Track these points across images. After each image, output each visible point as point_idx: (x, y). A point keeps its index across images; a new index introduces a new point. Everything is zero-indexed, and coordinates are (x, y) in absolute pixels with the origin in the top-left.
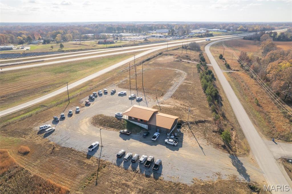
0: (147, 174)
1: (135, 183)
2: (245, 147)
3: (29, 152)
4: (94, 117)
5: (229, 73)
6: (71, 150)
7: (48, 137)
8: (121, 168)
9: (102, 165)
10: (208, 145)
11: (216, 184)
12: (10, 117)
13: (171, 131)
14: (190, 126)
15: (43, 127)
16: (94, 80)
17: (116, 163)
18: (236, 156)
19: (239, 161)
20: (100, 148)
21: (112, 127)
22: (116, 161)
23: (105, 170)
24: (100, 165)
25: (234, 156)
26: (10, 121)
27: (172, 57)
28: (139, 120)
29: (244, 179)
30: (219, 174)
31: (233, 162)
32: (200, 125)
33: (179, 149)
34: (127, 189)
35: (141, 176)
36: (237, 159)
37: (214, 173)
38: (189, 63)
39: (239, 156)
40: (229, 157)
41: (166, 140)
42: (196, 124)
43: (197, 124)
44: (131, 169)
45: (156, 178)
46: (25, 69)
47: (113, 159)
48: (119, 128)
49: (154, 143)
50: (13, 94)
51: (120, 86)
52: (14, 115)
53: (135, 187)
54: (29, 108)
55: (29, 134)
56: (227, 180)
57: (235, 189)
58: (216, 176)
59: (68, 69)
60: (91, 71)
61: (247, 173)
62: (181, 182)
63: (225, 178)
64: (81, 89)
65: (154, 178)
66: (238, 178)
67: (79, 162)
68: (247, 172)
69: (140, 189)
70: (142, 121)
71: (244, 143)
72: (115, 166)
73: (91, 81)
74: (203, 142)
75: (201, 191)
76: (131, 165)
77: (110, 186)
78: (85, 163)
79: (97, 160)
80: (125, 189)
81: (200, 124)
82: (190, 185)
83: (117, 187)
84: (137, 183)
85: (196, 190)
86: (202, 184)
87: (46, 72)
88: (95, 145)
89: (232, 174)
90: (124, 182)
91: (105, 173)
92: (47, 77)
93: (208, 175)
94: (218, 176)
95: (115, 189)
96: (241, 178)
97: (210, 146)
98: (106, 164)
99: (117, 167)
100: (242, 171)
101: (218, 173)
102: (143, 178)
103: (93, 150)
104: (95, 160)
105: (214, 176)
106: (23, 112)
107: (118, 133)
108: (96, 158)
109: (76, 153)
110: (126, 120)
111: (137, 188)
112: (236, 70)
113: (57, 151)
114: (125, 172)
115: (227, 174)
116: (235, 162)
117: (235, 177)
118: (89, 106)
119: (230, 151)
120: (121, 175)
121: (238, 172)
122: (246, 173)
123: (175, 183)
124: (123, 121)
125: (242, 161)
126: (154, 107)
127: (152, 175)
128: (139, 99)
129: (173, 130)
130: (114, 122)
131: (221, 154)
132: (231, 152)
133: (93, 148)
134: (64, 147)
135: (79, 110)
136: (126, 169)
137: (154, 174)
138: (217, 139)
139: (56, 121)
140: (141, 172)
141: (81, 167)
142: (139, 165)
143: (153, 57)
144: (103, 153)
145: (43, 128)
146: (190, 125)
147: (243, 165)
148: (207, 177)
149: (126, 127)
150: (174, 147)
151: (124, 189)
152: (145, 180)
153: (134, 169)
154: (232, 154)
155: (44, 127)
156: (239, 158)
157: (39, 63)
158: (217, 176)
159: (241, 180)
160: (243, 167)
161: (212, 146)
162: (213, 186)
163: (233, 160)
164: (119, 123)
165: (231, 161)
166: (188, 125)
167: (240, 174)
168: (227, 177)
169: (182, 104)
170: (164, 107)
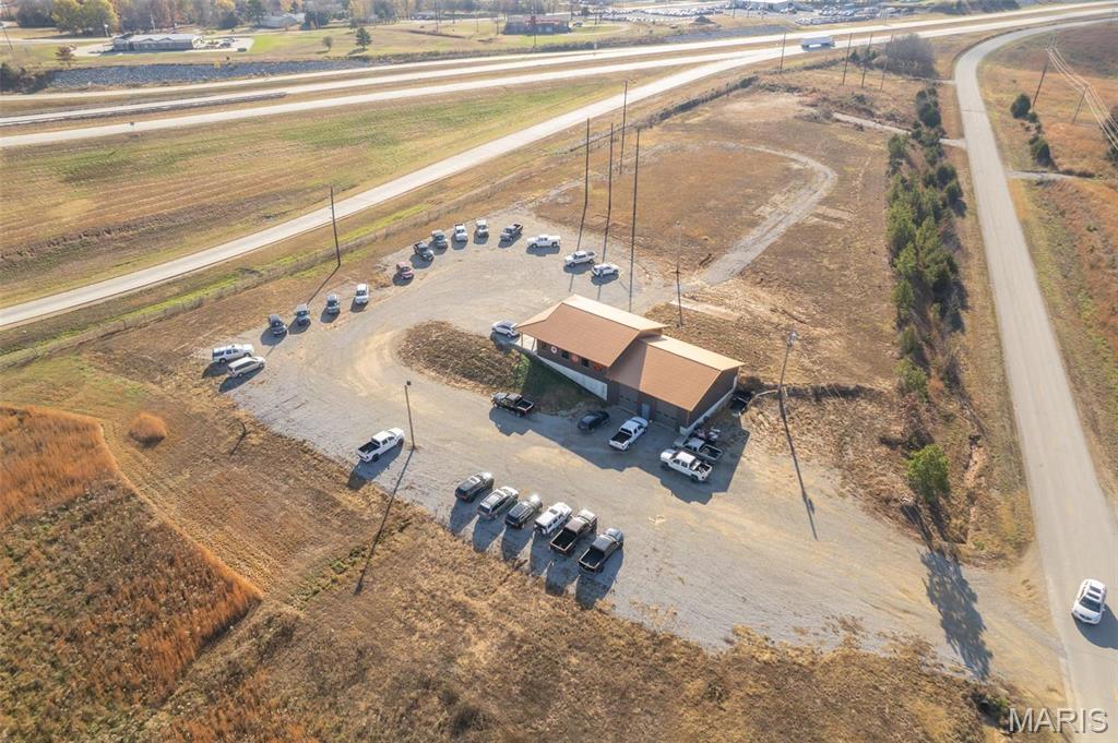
0: (553, 580)
1: (502, 609)
2: (1008, 525)
3: (162, 438)
4: (412, 328)
5: (1040, 183)
6: (301, 449)
7: (232, 392)
8: (464, 542)
9: (395, 518)
10: (842, 495)
11: (827, 668)
12: (133, 302)
13: (701, 420)
14: (785, 406)
15: (222, 353)
16: (453, 182)
17: (448, 519)
18: (956, 560)
19: (965, 583)
20: (404, 453)
21: (471, 377)
22: (450, 511)
23: (401, 540)
24: (390, 521)
25: (948, 558)
26: (129, 318)
27: (794, 99)
28: (575, 359)
29: (963, 662)
30: (851, 626)
31: (931, 581)
32: (830, 408)
33: (711, 496)
34: (465, 626)
35: (529, 583)
36: (958, 572)
37: (833, 617)
38: (861, 128)
39: (968, 562)
40: (924, 562)
41: (666, 455)
42: (813, 399)
43: (818, 400)
44: (498, 549)
45: (584, 601)
46: (212, 127)
47: (440, 504)
48: (494, 382)
49: (617, 460)
50: (159, 218)
51: (543, 214)
52: (148, 299)
53: (496, 624)
54: (200, 275)
55: (176, 374)
56: (883, 655)
57: (903, 699)
58: (836, 632)
59: (364, 134)
60: (449, 145)
61: (983, 643)
62: (678, 632)
63: (874, 647)
64: (397, 215)
65: (578, 599)
66: (934, 658)
67: (319, 496)
68: (985, 637)
69: (511, 635)
70: (585, 365)
71: (1013, 510)
72: (441, 532)
73: (440, 186)
74: (821, 479)
75: (751, 682)
76: (502, 535)
77: (404, 604)
78: (337, 504)
79: (384, 497)
80: (458, 625)
81: (830, 403)
82: (711, 653)
83: (430, 614)
84: (505, 610)
85: (733, 677)
86: (766, 657)
87: (284, 139)
88: (385, 442)
89: (911, 633)
90: (460, 597)
91: (397, 554)
92: (284, 161)
93: (803, 623)
94: (845, 633)
95: (421, 620)
96: (948, 657)
97: (850, 499)
98: (411, 518)
99: (449, 535)
100: (964, 627)
101: (850, 622)
102: (536, 593)
103: (376, 458)
104: (375, 498)
105: (830, 629)
106: (175, 289)
107: (487, 404)
108: (381, 492)
109: (316, 462)
110: (528, 355)
111: (501, 629)
112: (1078, 171)
113: (253, 445)
114: (473, 559)
115: (888, 632)
116: (942, 584)
117: (920, 648)
118: (407, 284)
119: (935, 535)
120: (455, 567)
121: (943, 631)
122: (977, 639)
123: (654, 635)
124: (517, 357)
125: (972, 586)
126: (655, 310)
127: (572, 589)
128: (605, 272)
129: (708, 414)
130: (481, 359)
131: (889, 540)
132: (938, 540)
133: (379, 451)
134: (280, 436)
135: (367, 296)
136: (480, 547)
137: (582, 584)
138: (889, 474)
139: (274, 334)
140: (533, 568)
141: (322, 516)
142: (531, 541)
143: (713, 97)
144: (409, 475)
145: (225, 356)
146: (789, 402)
147: (975, 606)
148: (796, 630)
149: (521, 381)
150: (694, 486)
151: (451, 623)
152: (542, 603)
153: (508, 554)
154: (941, 551)
155: (229, 352)
156: (967, 572)
157: (267, 105)
158: (842, 632)
159: (946, 664)
160: (973, 610)
161: (859, 503)
162: (812, 672)
163: (934, 574)
164: (500, 364)
165: (927, 579)
166: (781, 400)
167: (949, 642)
168: (885, 644)
169: (780, 310)
170: (697, 312)
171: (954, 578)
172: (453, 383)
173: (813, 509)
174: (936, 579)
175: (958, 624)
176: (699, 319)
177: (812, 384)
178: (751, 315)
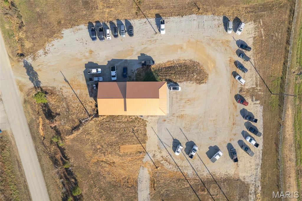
0: (99, 23)
1: (103, 13)
2: (29, 106)
4: (207, 76)
6: (181, 14)
7: (221, 18)
11: (45, 41)
14: (87, 113)
19: (32, 82)
20: (157, 31)
23: (134, 11)
24: (141, 13)
25: (37, 86)
29: (27, 61)
31: (38, 77)
34: (107, 5)
35: (103, 20)
36: (34, 84)
37: (49, 53)
39: (33, 88)
40: (40, 81)
43: (80, 122)
44: (114, 22)
45: (90, 24)
47: (136, 23)
48: (161, 70)
49: (112, 64)
53: (102, 9)
55: (246, 13)
56: (38, 51)
62: (71, 29)
65: (92, 23)
66: (32, 58)
67: (161, 8)
68: (26, 70)
69: (97, 9)
72: (128, 18)
76: (116, 26)
78: (156, 9)
79: (148, 17)
80: (108, 4)
82: (64, 29)
83: (114, 3)
85: (58, 27)
86: (55, 35)
89: (37, 60)
90: (113, 9)
91: (132, 8)
93: (54, 47)
96: (30, 60)
98: (137, 16)
99: (127, 19)
101: (46, 54)
102: (100, 19)
105: (49, 50)
107: (157, 62)
109: (173, 14)
111: (100, 9)
113: (193, 8)
115: (40, 57)
120: (119, 14)
123: (74, 26)
127: (94, 24)
130: (172, 74)
134: (190, 14)
136: (118, 20)
138: (54, 103)
140: (104, 23)
141: (156, 5)
148: (54, 45)
149: (154, 74)
151: (109, 4)
152: (97, 18)
153: (111, 22)
158: (46, 51)
160: (29, 76)
162: (47, 38)
163: (38, 80)
164: (165, 75)
166: (89, 115)
167: (31, 64)
168: (39, 54)
169: (112, 164)
170: (134, 144)
171: (34, 82)
172: (172, 62)
173: (65, 80)
175: (30, 70)
176: (131, 140)
177: (84, 127)
178: (118, 154)
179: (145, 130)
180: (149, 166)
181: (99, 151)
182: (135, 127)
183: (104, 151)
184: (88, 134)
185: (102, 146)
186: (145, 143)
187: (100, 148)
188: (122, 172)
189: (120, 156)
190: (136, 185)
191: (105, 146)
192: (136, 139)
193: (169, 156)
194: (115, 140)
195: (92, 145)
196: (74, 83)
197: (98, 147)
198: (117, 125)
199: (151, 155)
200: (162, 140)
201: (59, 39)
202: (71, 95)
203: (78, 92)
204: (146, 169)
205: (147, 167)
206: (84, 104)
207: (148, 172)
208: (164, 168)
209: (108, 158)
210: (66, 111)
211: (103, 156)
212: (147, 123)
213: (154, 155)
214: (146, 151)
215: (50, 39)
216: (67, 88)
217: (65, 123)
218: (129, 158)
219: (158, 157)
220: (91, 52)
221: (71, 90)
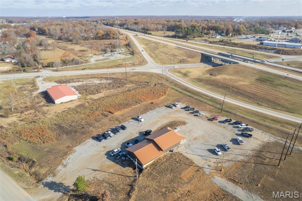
0: (99, 135)
6: (144, 113)
10: (94, 178)
11: (61, 160)
14: (131, 177)
19: (59, 192)
23: (117, 123)
24: (122, 121)
25: (66, 192)
29: (47, 181)
31: (64, 185)
32: (126, 187)
33: (106, 155)
35: (101, 133)
36: (62, 192)
39: (62, 196)
40: (69, 186)
42: (131, 184)
43: (130, 185)
56: (57, 169)
57: (49, 168)
58: (66, 163)
61: (47, 187)
62: (80, 145)
63: (60, 167)
65: (94, 137)
66: (51, 177)
69: (93, 131)
78: (129, 117)
79: (127, 121)
80: (98, 128)
81: (129, 188)
82: (74, 148)
85: (69, 149)
86: (68, 153)
89: (58, 175)
90: (103, 128)
91: (115, 123)
96: (49, 179)
101: (66, 166)
111: (95, 131)
113: (148, 110)
115: (60, 171)
117: (54, 175)
119: (73, 193)
120: (109, 127)
121: (54, 181)
123: (82, 143)
125: (57, 193)
132: (71, 193)
138: (94, 189)
147: (54, 190)
148: (70, 158)
152: (96, 134)
154: (69, 191)
156: (60, 194)
158: (65, 164)
159: (49, 178)
160: (53, 190)
162: (62, 158)
163: (65, 187)
165: (65, 185)
167: (51, 181)
168: (59, 170)
169: (189, 194)
170: (187, 169)
171: (61, 190)
173: (93, 170)
174: (64, 186)
175: (53, 185)
176: (182, 168)
177: (137, 185)
178: (185, 183)
179: (184, 157)
180: (215, 174)
181: (167, 193)
182: (176, 159)
183: (172, 189)
184: (145, 188)
185: (167, 187)
186: (193, 163)
187: (166, 191)
188: (203, 193)
189: (188, 183)
190: (225, 192)
191: (169, 185)
192: (185, 165)
193: (218, 160)
194: (171, 176)
195: (157, 193)
196: (103, 168)
197: (164, 190)
198: (163, 166)
199: (207, 167)
200: (202, 155)
201: (73, 154)
202: (107, 175)
203: (112, 170)
204: (216, 177)
205: (215, 175)
206: (123, 174)
207: (220, 178)
208: (225, 167)
209: (181, 191)
210: (111, 187)
211: (175, 193)
212: (180, 152)
213: (208, 165)
214: (200, 167)
215: (64, 157)
216: (100, 174)
217: (116, 196)
218: (196, 179)
219: (213, 164)
220: (104, 147)
221: (104, 173)
